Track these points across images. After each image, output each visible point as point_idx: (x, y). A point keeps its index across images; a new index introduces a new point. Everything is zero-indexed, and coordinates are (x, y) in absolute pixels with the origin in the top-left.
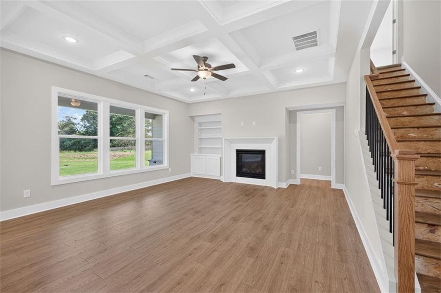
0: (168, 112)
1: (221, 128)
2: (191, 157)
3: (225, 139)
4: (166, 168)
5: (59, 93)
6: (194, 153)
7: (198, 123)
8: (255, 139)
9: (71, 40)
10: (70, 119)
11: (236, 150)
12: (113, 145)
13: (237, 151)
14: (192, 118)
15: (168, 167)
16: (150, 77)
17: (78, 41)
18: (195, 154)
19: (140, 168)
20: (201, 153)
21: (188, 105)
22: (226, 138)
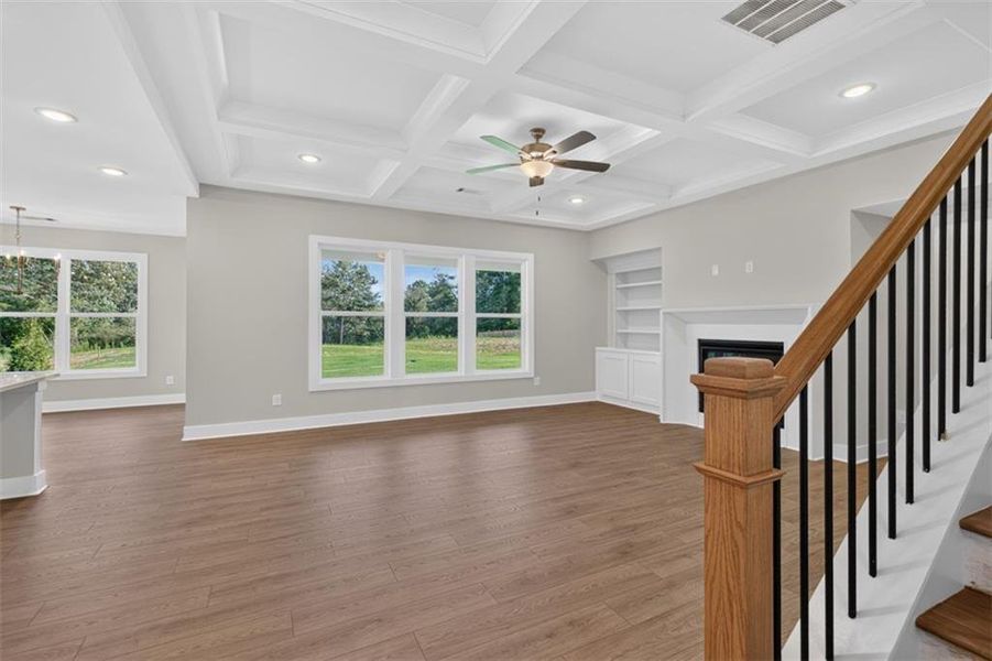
0: (531, 256)
1: (660, 285)
2: (597, 354)
3: (664, 313)
4: (528, 376)
5: (320, 244)
6: (606, 346)
7: (617, 274)
8: (724, 312)
9: (310, 159)
10: (444, 280)
11: (700, 341)
12: (484, 327)
13: (702, 343)
14: (601, 264)
15: (532, 375)
16: (469, 191)
17: (319, 159)
18: (609, 349)
19: (466, 372)
20: (626, 346)
21: (588, 235)
22: (668, 310)
